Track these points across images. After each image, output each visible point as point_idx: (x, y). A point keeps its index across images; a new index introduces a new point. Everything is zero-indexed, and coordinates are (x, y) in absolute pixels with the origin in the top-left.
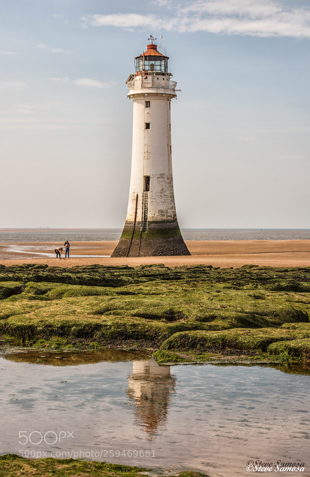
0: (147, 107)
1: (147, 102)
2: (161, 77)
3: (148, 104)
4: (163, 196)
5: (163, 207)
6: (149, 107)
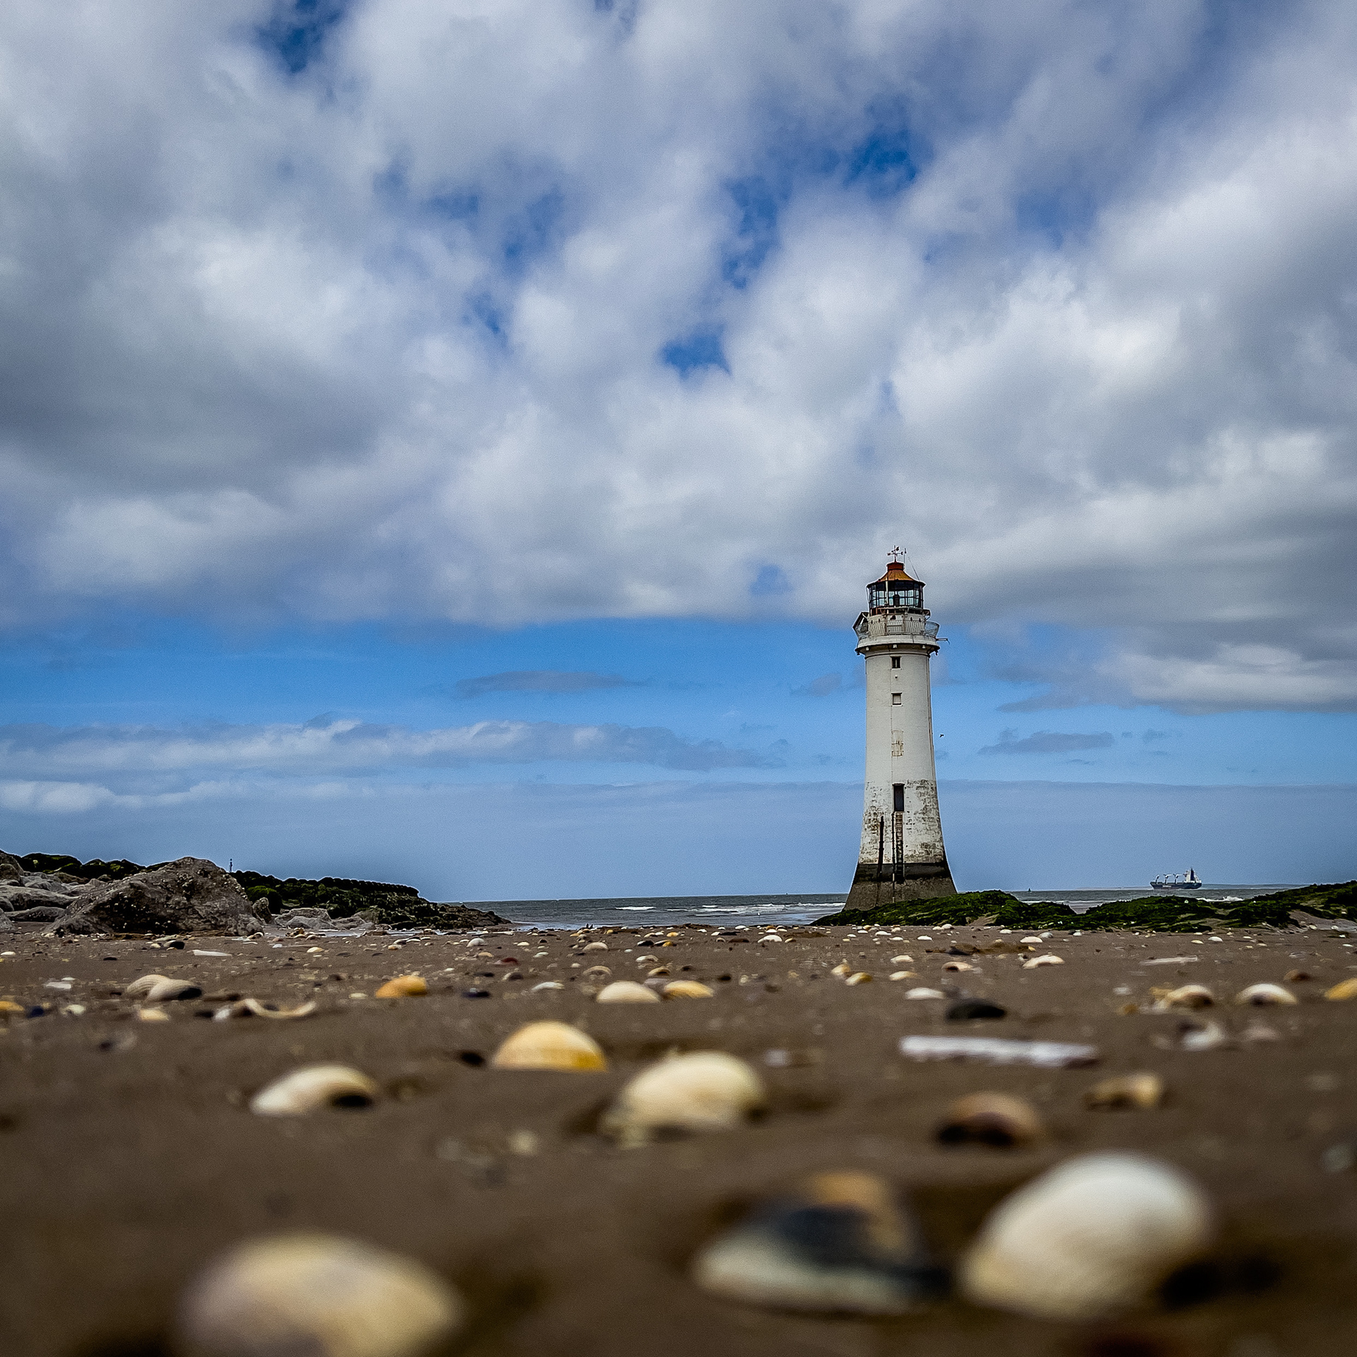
0: (894, 667)
1: (894, 659)
2: (916, 617)
3: (896, 663)
4: (926, 820)
5: (927, 839)
6: (899, 667)
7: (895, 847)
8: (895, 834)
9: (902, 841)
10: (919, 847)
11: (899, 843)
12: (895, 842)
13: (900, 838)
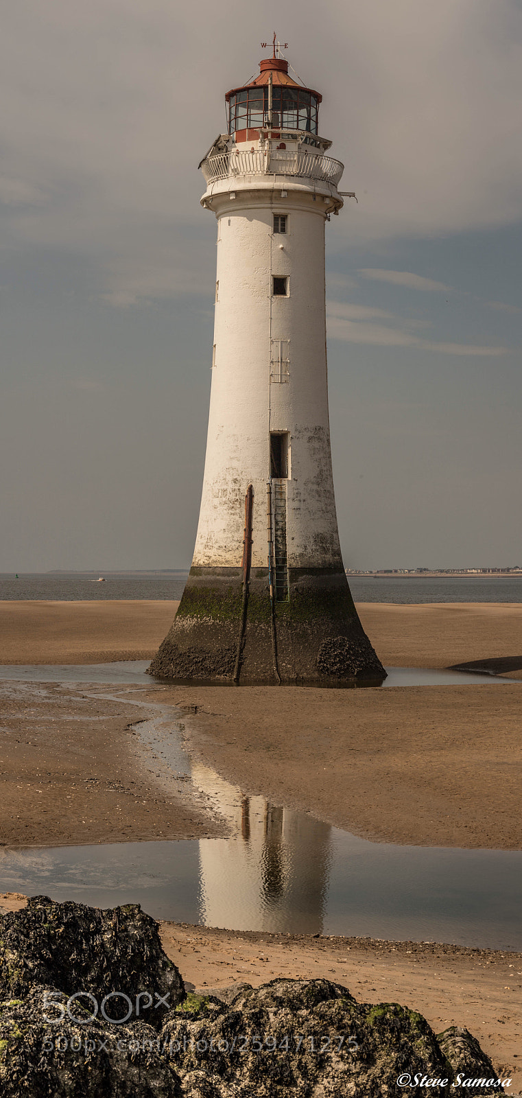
0: (275, 231)
1: (276, 217)
3: (280, 224)
6: (283, 231)
7: (274, 539)
8: (273, 516)
9: (284, 530)
10: (312, 540)
11: (279, 533)
12: (273, 531)
13: (281, 524)
